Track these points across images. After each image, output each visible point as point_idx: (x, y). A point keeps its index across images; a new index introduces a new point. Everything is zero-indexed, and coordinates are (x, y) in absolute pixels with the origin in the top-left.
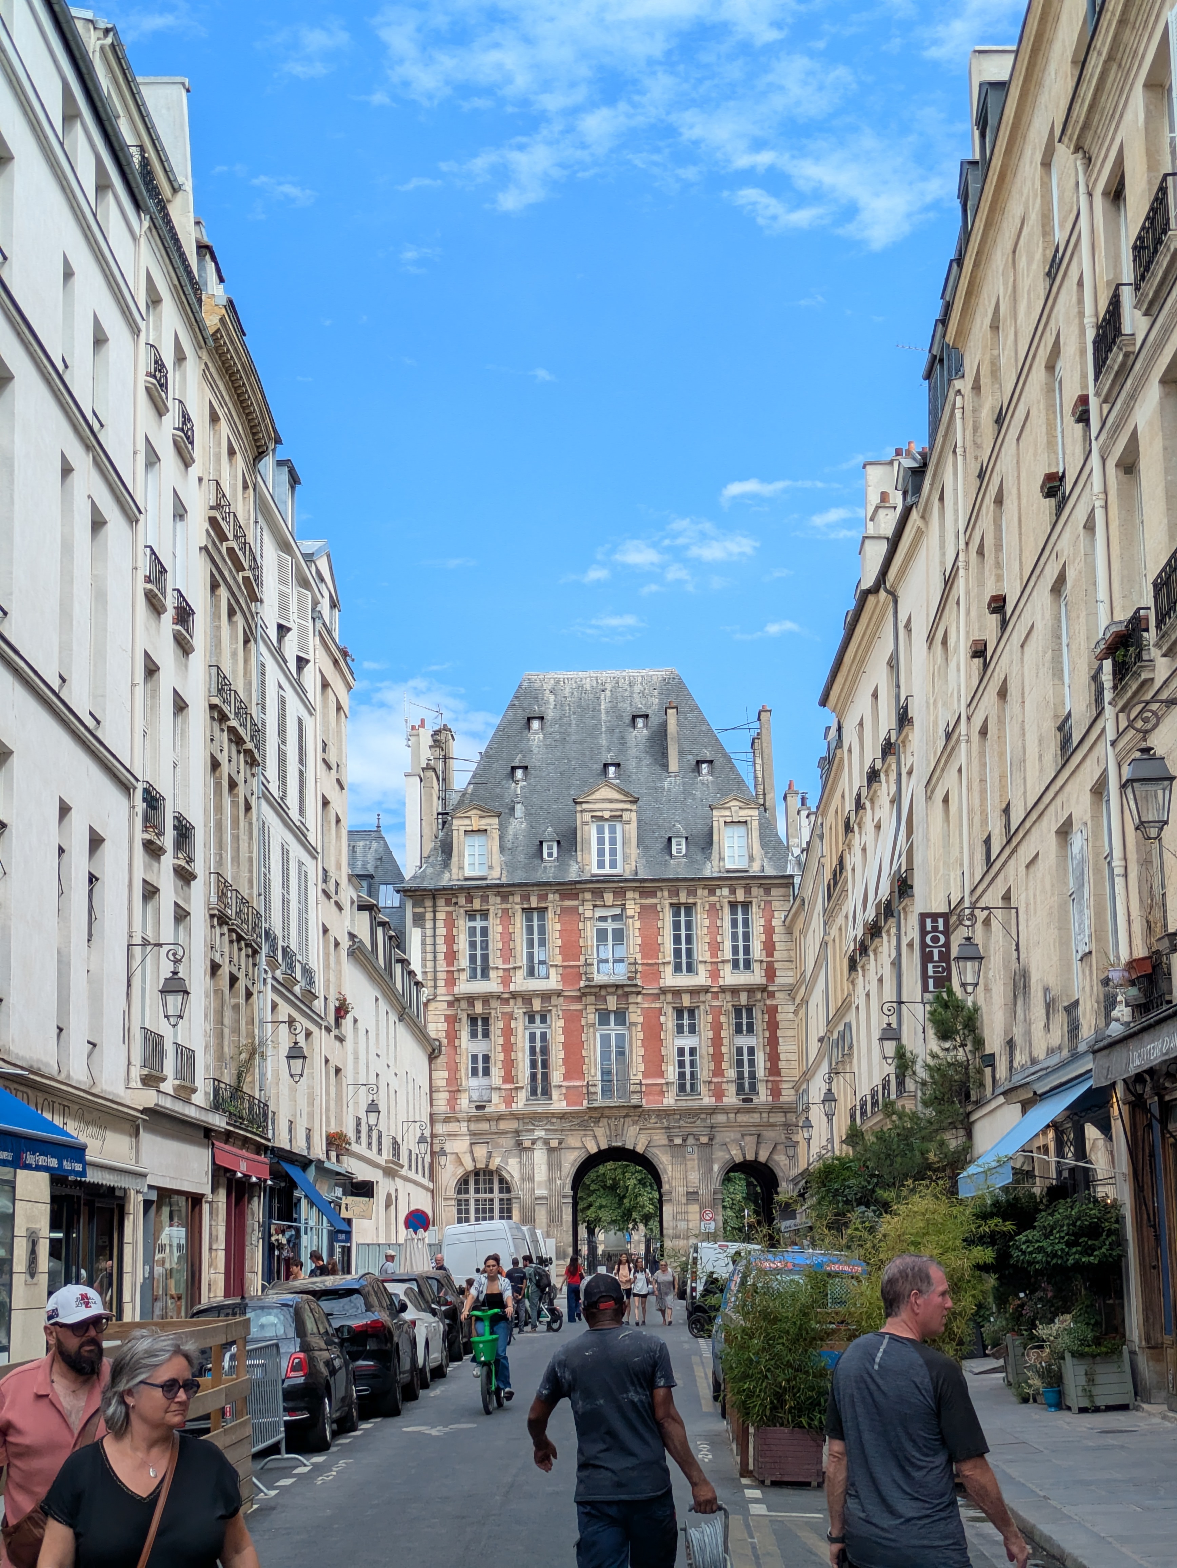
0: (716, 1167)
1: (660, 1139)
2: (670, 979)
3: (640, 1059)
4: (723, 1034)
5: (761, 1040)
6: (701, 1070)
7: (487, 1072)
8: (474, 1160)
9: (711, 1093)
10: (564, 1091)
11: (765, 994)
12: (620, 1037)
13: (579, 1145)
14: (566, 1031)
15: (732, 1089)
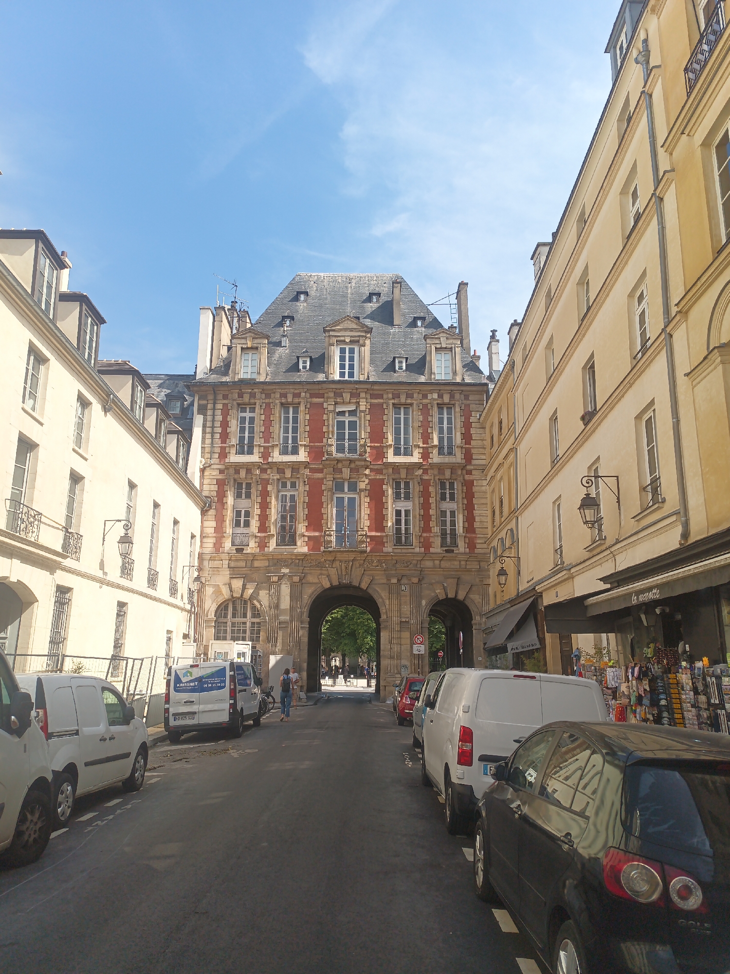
0: (424, 603)
1: (381, 579)
2: (391, 458)
3: (366, 517)
4: (432, 500)
5: (461, 505)
6: (414, 527)
7: (247, 524)
8: (231, 591)
9: (421, 545)
10: (306, 539)
11: (464, 472)
12: (352, 501)
13: (316, 581)
14: (310, 494)
15: (438, 541)
